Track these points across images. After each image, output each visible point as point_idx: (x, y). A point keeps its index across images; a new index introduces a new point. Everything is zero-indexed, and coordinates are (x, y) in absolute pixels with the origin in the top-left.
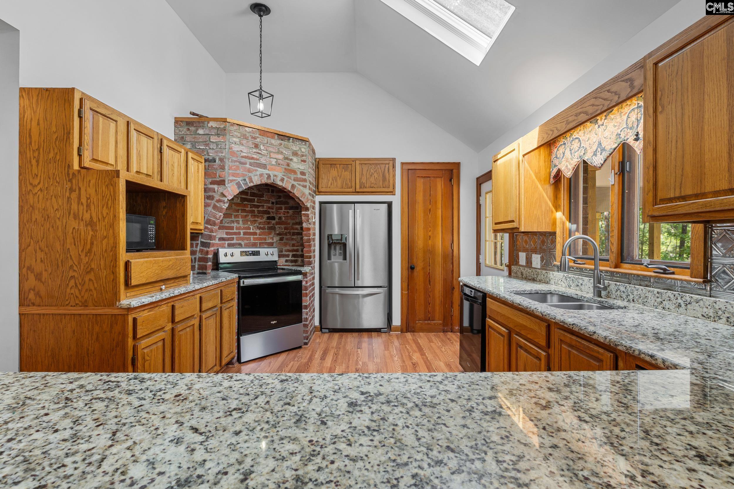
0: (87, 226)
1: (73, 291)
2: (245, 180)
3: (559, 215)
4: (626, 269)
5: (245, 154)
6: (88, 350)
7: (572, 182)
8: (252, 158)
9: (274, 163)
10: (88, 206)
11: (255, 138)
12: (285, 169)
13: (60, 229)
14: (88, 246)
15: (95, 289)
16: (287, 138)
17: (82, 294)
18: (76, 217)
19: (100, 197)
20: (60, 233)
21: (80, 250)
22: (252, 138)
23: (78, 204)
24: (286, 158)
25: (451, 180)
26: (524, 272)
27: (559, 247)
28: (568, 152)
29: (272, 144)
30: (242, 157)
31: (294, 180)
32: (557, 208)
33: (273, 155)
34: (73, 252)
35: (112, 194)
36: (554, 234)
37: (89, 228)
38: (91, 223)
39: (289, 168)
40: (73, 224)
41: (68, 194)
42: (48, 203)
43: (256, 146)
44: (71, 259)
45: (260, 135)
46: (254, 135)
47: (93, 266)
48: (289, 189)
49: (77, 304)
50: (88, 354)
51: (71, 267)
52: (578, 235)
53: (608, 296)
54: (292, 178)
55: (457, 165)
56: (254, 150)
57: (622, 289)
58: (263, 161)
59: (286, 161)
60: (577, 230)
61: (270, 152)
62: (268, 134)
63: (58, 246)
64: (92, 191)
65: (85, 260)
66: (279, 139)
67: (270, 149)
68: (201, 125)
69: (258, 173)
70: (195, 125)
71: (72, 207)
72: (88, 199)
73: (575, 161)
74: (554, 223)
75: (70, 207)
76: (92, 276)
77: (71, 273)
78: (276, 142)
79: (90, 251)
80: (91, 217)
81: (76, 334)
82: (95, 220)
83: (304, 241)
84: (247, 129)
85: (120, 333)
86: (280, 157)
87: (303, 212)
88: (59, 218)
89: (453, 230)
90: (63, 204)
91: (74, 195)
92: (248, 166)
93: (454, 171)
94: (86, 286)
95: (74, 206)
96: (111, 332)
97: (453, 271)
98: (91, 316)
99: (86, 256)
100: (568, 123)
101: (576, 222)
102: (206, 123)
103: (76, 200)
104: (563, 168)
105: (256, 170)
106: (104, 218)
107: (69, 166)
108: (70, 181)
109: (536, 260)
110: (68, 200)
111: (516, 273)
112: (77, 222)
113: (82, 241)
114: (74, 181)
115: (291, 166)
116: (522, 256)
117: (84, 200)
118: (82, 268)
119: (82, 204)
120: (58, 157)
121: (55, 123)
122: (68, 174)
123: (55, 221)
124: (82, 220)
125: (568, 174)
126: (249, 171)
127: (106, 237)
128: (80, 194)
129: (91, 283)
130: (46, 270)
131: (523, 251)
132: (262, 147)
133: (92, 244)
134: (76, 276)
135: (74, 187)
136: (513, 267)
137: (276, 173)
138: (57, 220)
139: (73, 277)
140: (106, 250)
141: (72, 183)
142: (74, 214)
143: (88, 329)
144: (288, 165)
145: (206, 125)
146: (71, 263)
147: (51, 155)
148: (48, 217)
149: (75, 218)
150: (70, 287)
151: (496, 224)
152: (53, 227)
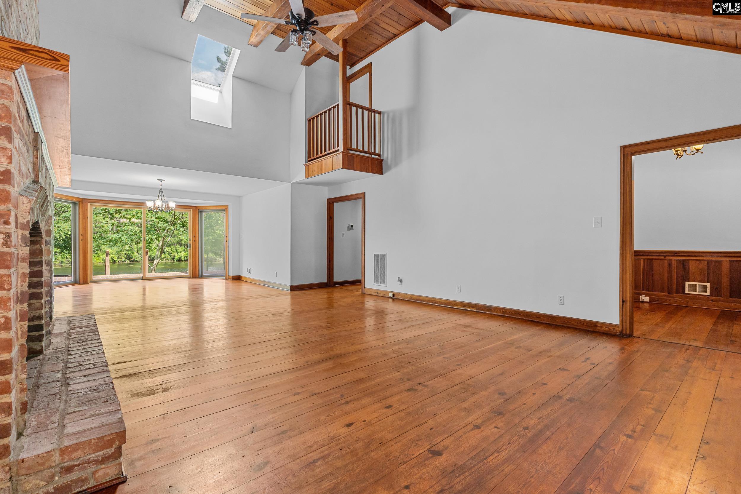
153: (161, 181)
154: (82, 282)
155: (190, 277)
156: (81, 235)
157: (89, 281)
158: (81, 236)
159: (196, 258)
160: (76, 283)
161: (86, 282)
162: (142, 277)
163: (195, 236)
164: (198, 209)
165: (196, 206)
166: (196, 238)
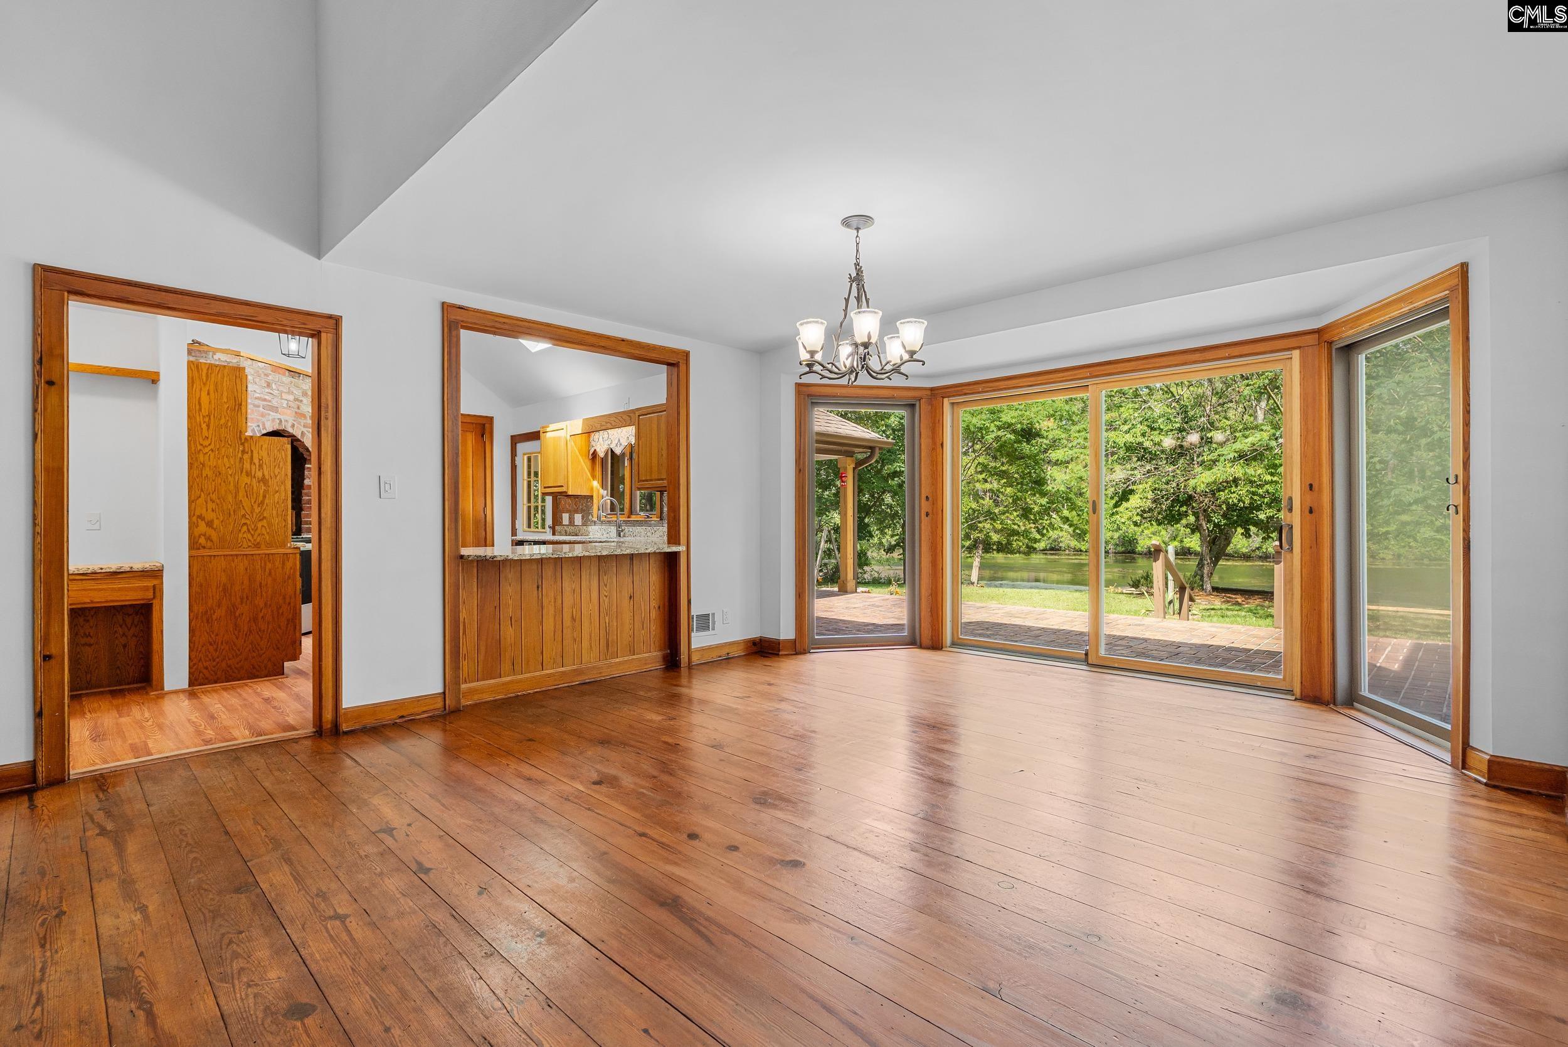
0: (259, 482)
1: (245, 536)
2: (259, 426)
3: (596, 484)
4: (633, 518)
5: (258, 395)
6: (261, 583)
7: (603, 461)
8: (265, 400)
9: (285, 405)
10: (261, 466)
11: (267, 375)
12: (296, 413)
13: (232, 484)
14: (261, 498)
15: (268, 533)
16: (297, 375)
17: (255, 537)
18: (248, 474)
19: (272, 460)
20: (232, 487)
21: (253, 502)
22: (265, 375)
23: (251, 464)
24: (296, 400)
25: (483, 436)
26: (568, 530)
27: (595, 507)
28: (601, 439)
29: (283, 383)
30: (256, 398)
31: (304, 426)
32: (594, 477)
33: (285, 396)
34: (246, 503)
35: (284, 457)
36: (592, 497)
37: (262, 484)
38: (263, 480)
39: (299, 411)
40: (247, 480)
41: (240, 455)
42: (220, 461)
43: (269, 385)
44: (244, 509)
45: (272, 371)
46: (266, 372)
47: (265, 515)
48: (299, 438)
49: (249, 546)
50: (260, 587)
51: (244, 516)
52: (607, 498)
53: (624, 536)
54: (302, 424)
55: (490, 420)
56: (267, 390)
57: (631, 530)
58: (275, 403)
59: (297, 402)
60: (607, 495)
61: (282, 392)
62: (280, 370)
63: (230, 498)
64: (264, 454)
65: (257, 510)
66: (290, 376)
67: (281, 388)
68: (204, 355)
69: (270, 418)
70: (193, 354)
71: (245, 466)
72: (260, 460)
73: (605, 447)
74: (592, 489)
75: (243, 466)
76: (264, 523)
77: (243, 521)
78: (287, 379)
79: (262, 503)
80: (263, 475)
81: (248, 571)
82: (267, 477)
83: (303, 502)
84: (260, 364)
85: (291, 568)
86: (291, 398)
87: (306, 466)
88: (231, 475)
89: (485, 492)
90: (235, 463)
91: (246, 457)
92: (261, 409)
93: (487, 425)
94: (259, 531)
95: (247, 466)
96: (283, 568)
97: (486, 538)
98: (264, 556)
99: (259, 506)
100: (601, 426)
101: (606, 489)
102: (211, 353)
103: (249, 461)
104: (598, 450)
105: (269, 414)
106: (276, 476)
107: (241, 432)
108: (243, 444)
109: (578, 518)
110: (240, 461)
111: (560, 532)
112: (250, 478)
113: (255, 494)
114: (246, 445)
115: (301, 409)
116: (566, 517)
117: (256, 461)
118: (254, 516)
119: (254, 464)
120: (229, 424)
121: (226, 394)
122: (241, 439)
123: (227, 477)
124: (255, 477)
125: (602, 455)
126: (263, 415)
127: (277, 492)
128: (252, 456)
129: (263, 528)
130: (217, 518)
131: (566, 512)
132: (274, 386)
133: (264, 497)
134: (248, 522)
135: (247, 450)
136: (557, 528)
137: (287, 418)
138: (229, 476)
139: (245, 524)
140: (278, 502)
141: (244, 446)
142: (247, 472)
143: (261, 566)
144: (298, 408)
145: (211, 356)
146: (243, 512)
147: (223, 421)
148: (220, 474)
149: (247, 476)
150: (242, 532)
151: (545, 488)
152: (224, 482)
153: (858, 223)
154: (926, 642)
156: (923, 499)
158: (923, 502)
160: (912, 641)
161: (937, 643)
163: (1315, 486)
164: (1330, 343)
165: (1319, 332)
166: (1320, 490)
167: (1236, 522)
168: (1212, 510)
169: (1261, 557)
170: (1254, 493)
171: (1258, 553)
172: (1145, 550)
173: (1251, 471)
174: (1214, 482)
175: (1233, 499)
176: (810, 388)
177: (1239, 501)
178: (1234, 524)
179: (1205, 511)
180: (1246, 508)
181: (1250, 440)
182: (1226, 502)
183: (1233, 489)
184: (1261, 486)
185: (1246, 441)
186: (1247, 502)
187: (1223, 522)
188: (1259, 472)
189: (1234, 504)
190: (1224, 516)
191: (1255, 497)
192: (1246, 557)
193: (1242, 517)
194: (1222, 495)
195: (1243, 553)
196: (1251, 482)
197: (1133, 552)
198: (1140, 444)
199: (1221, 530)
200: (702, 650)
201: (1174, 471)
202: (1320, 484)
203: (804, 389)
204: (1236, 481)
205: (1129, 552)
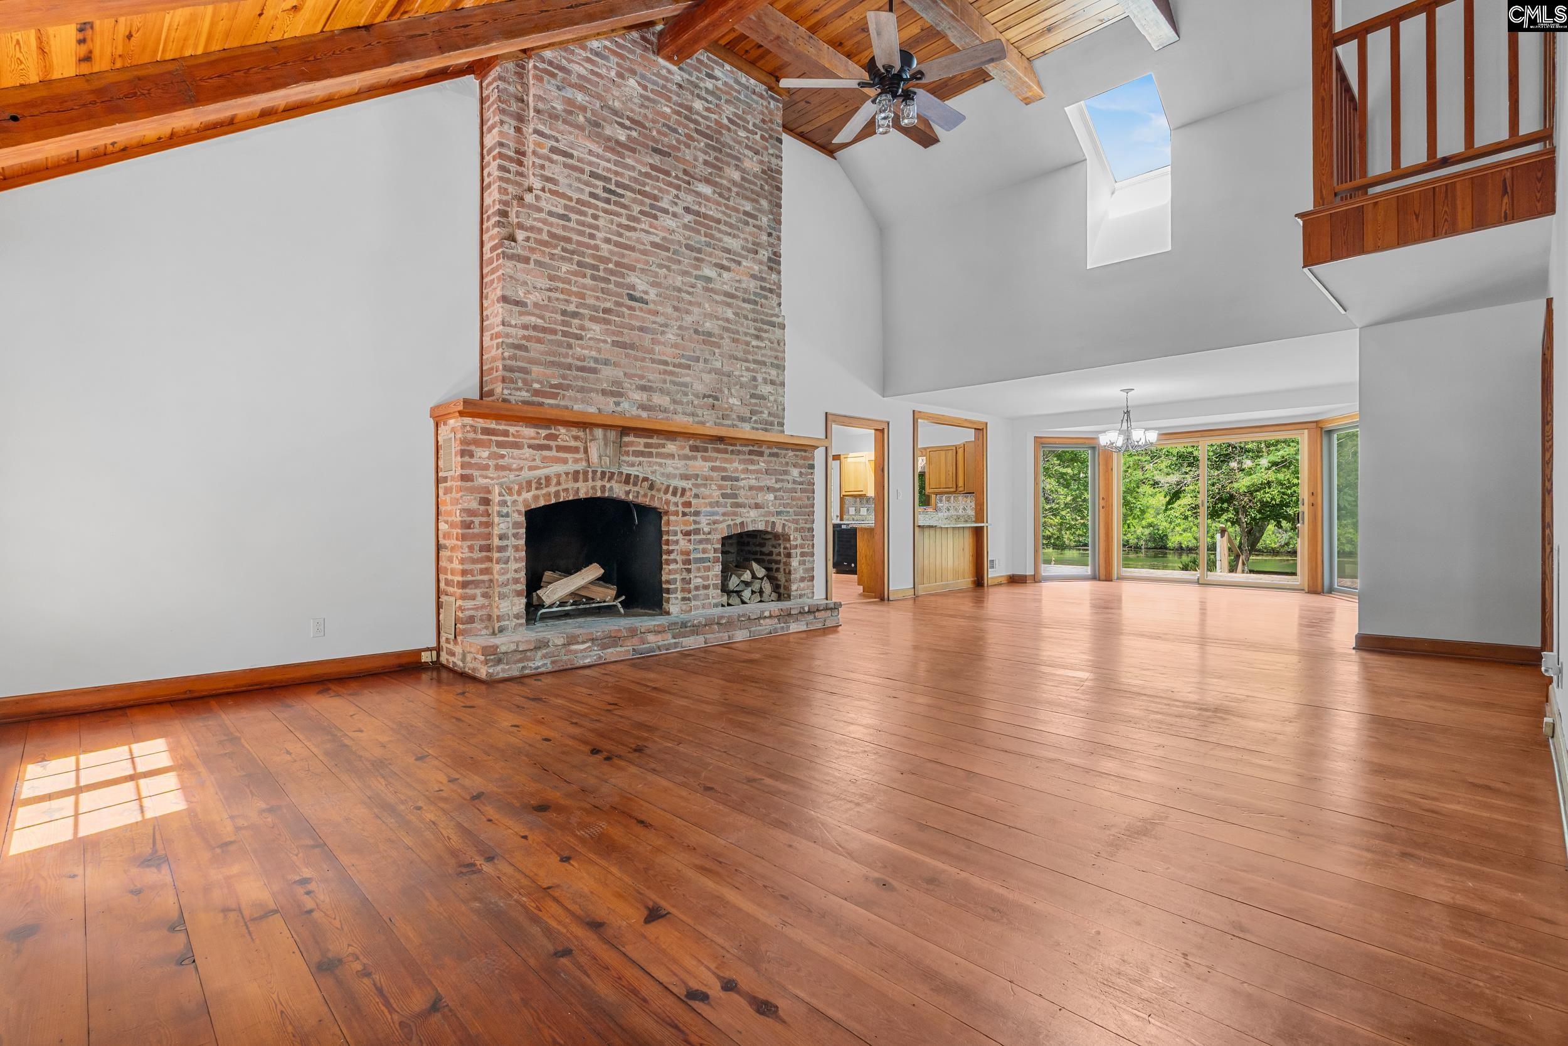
153: (1127, 391)
154: (1103, 577)
155: (1303, 590)
156: (1101, 499)
157: (1115, 576)
158: (1101, 501)
159: (1317, 546)
160: (1095, 577)
161: (1108, 579)
162: (1198, 579)
163: (1315, 494)
164: (1322, 428)
165: (1316, 422)
166: (1317, 496)
167: (1269, 516)
168: (1251, 507)
169: (1289, 552)
170: (1284, 494)
171: (1286, 548)
172: (1177, 546)
173: (1281, 476)
174: (1253, 485)
175: (1267, 497)
176: (1043, 439)
177: (1272, 499)
178: (1266, 519)
179: (1244, 507)
180: (1277, 505)
181: (1281, 453)
182: (1261, 501)
183: (1267, 490)
184: (1288, 488)
185: (1278, 454)
186: (1278, 501)
187: (1259, 516)
188: (1288, 477)
189: (1267, 502)
190: (1259, 512)
191: (1285, 497)
192: (1274, 552)
193: (1275, 512)
194: (1259, 495)
195: (1272, 548)
196: (1282, 484)
197: (1165, 547)
198: (1191, 453)
199: (1257, 524)
200: (992, 578)
201: (1218, 475)
202: (1317, 492)
203: (1038, 440)
204: (1269, 484)
205: (1161, 548)
